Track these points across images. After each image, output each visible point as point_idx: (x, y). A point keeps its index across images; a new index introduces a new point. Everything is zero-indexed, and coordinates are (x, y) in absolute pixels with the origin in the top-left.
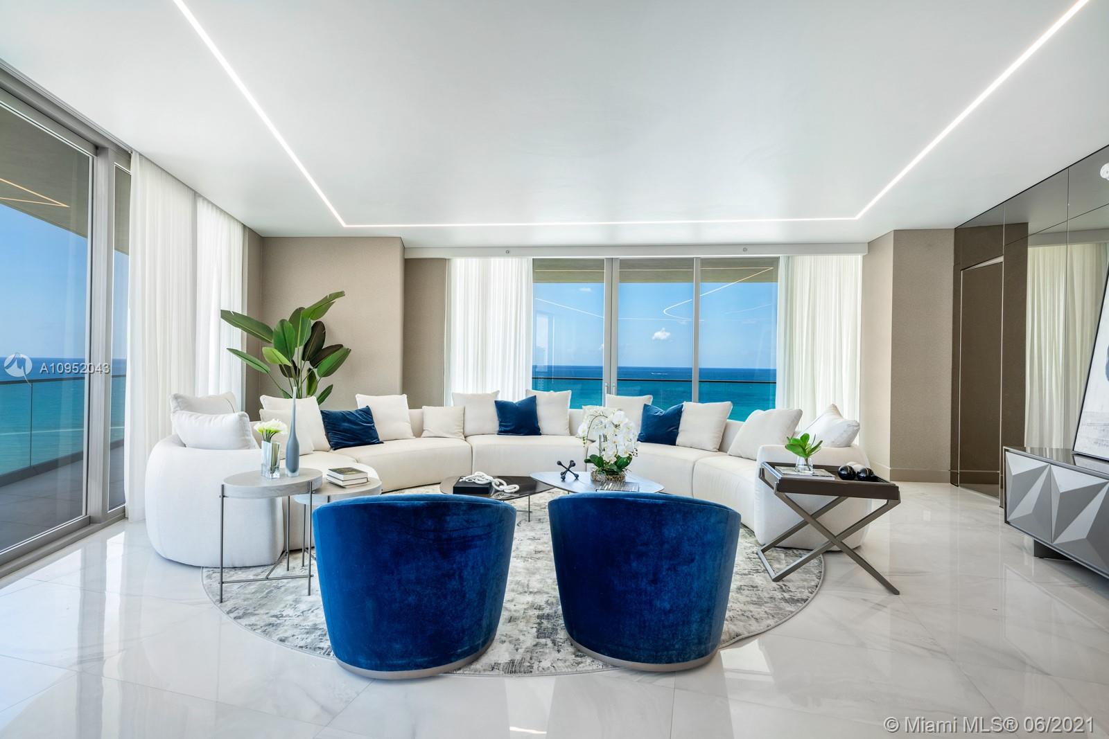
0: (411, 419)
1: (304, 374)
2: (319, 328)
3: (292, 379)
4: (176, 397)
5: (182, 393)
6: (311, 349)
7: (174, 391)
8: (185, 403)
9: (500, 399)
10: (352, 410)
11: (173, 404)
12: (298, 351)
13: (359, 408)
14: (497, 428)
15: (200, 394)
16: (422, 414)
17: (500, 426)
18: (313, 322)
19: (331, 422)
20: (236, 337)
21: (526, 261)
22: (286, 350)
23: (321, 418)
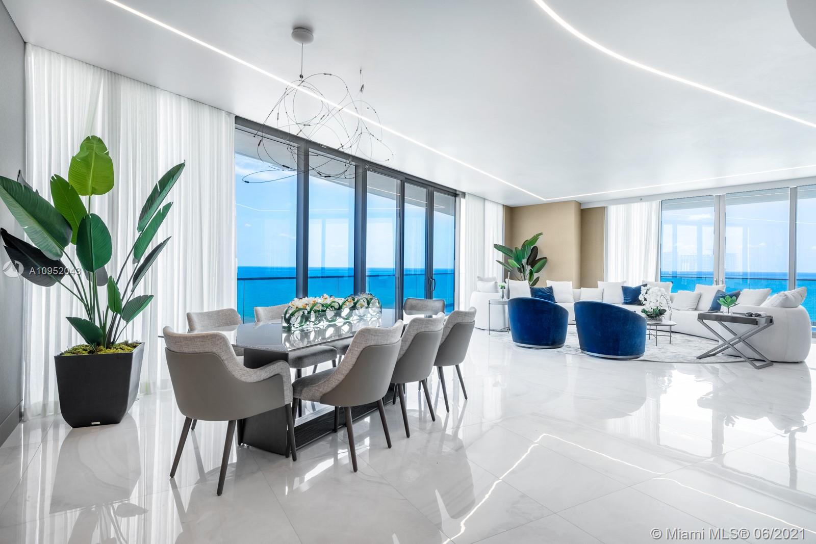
0: (573, 294)
1: (528, 272)
2: (535, 250)
3: (522, 274)
4: (478, 277)
5: (480, 276)
6: (531, 260)
7: (478, 275)
8: (480, 279)
9: (626, 285)
10: (544, 287)
11: (477, 279)
12: (524, 261)
13: (548, 286)
14: (623, 301)
15: (486, 277)
16: (581, 292)
17: (624, 300)
18: (532, 247)
19: (534, 292)
20: (500, 256)
21: (655, 204)
22: (518, 260)
23: (529, 289)
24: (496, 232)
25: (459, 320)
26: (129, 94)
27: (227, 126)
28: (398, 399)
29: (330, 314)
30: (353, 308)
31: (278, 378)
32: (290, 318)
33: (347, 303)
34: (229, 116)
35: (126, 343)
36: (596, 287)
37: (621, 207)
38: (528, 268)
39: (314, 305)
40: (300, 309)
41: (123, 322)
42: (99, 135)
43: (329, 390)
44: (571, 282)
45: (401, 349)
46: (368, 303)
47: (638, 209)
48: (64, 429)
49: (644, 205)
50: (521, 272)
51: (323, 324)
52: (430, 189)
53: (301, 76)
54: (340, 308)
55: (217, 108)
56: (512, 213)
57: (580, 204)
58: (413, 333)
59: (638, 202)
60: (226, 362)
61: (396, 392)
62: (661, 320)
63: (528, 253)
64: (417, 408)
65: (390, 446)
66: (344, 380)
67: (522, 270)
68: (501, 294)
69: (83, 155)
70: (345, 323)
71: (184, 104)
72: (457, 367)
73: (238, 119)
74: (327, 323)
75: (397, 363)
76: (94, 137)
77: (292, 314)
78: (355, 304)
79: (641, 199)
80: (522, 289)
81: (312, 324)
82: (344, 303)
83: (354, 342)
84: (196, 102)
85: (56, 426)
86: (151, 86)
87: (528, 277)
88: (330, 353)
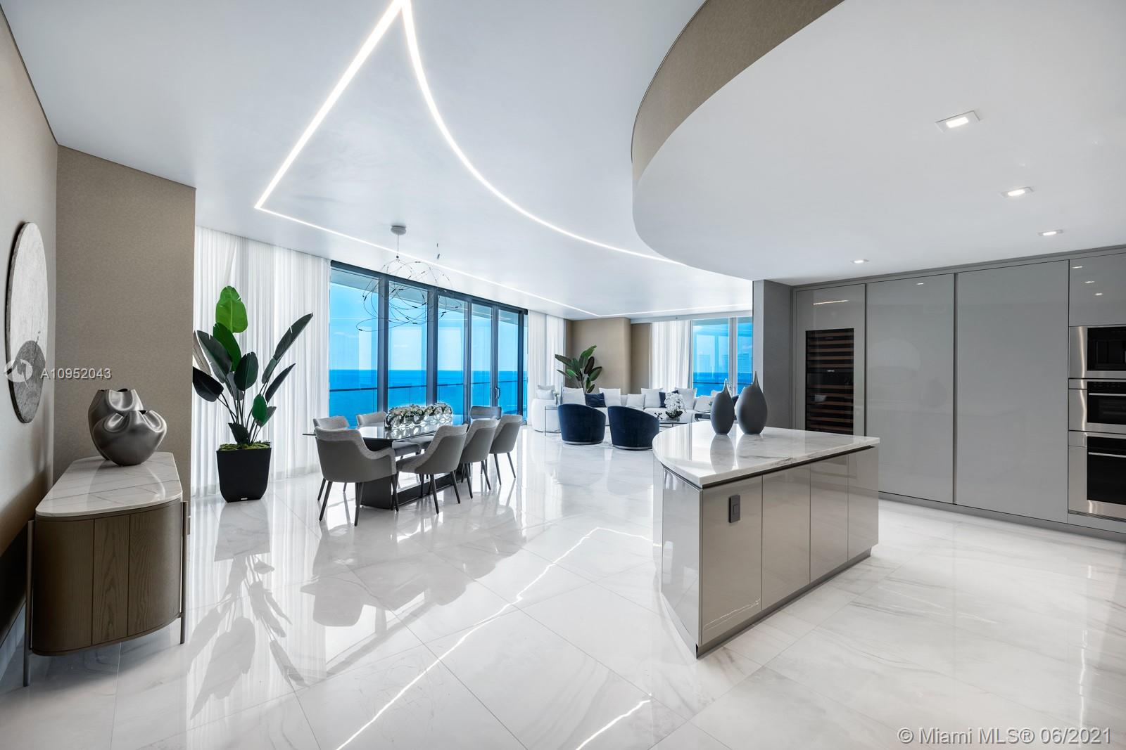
0: (621, 399)
1: (585, 380)
2: (591, 360)
3: (580, 382)
5: (540, 384)
6: (588, 369)
8: (540, 387)
9: (662, 391)
10: (596, 394)
12: (582, 371)
13: (600, 393)
16: (627, 397)
18: (588, 359)
19: (588, 398)
20: (561, 365)
21: (687, 322)
22: (576, 370)
23: (584, 396)
24: (557, 345)
25: (508, 421)
26: (255, 252)
27: (326, 268)
28: (465, 480)
29: (416, 418)
30: (432, 414)
31: (388, 459)
32: (390, 421)
33: (428, 411)
34: (326, 261)
35: (260, 442)
36: (639, 393)
37: (662, 324)
38: (586, 376)
39: (406, 412)
40: (397, 415)
41: (258, 427)
42: (233, 286)
43: (421, 464)
44: (620, 390)
45: (467, 440)
46: (443, 410)
47: (675, 326)
48: (221, 504)
49: (679, 322)
50: (579, 380)
51: (412, 425)
52: (495, 307)
53: (397, 257)
54: (423, 414)
55: (317, 257)
56: (572, 327)
57: (630, 320)
58: (475, 429)
59: (674, 320)
60: (359, 447)
61: (462, 473)
62: (678, 420)
63: (585, 363)
64: (480, 491)
65: (459, 502)
66: (430, 459)
67: (580, 377)
68: (555, 400)
69: (223, 302)
70: (426, 425)
71: (293, 255)
72: (509, 454)
73: (334, 263)
74: (414, 425)
75: (464, 451)
76: (228, 287)
77: (392, 419)
78: (434, 411)
79: (676, 318)
80: (577, 396)
81: (404, 426)
82: (426, 411)
83: (434, 439)
84: (302, 253)
85: (214, 502)
86: (270, 245)
87: (585, 386)
88: (415, 447)
